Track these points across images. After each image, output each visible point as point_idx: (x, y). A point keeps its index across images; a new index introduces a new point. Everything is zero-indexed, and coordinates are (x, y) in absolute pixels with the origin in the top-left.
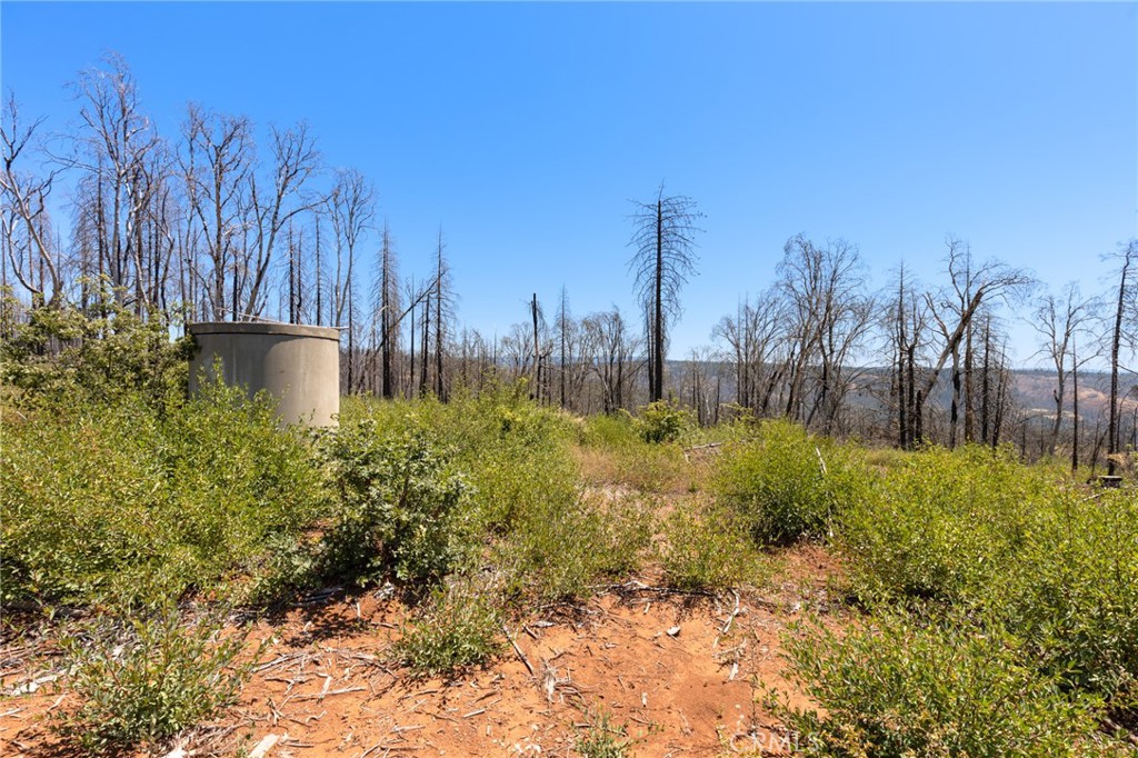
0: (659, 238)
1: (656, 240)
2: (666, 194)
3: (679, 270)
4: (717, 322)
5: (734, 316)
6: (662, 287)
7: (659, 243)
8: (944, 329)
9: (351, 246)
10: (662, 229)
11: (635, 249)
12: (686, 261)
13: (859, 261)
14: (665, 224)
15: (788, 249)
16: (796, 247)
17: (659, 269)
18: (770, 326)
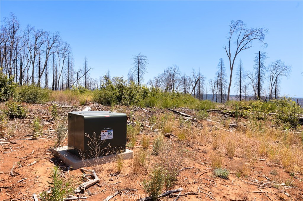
0: (139, 64)
1: (138, 64)
2: (140, 55)
3: (143, 71)
4: (148, 81)
5: (153, 79)
6: (139, 75)
7: (139, 65)
8: (193, 85)
9: (64, 61)
10: (139, 62)
11: (133, 66)
12: (144, 69)
13: (179, 70)
14: (140, 61)
15: (165, 71)
16: (166, 71)
17: (139, 71)
18: (161, 82)
